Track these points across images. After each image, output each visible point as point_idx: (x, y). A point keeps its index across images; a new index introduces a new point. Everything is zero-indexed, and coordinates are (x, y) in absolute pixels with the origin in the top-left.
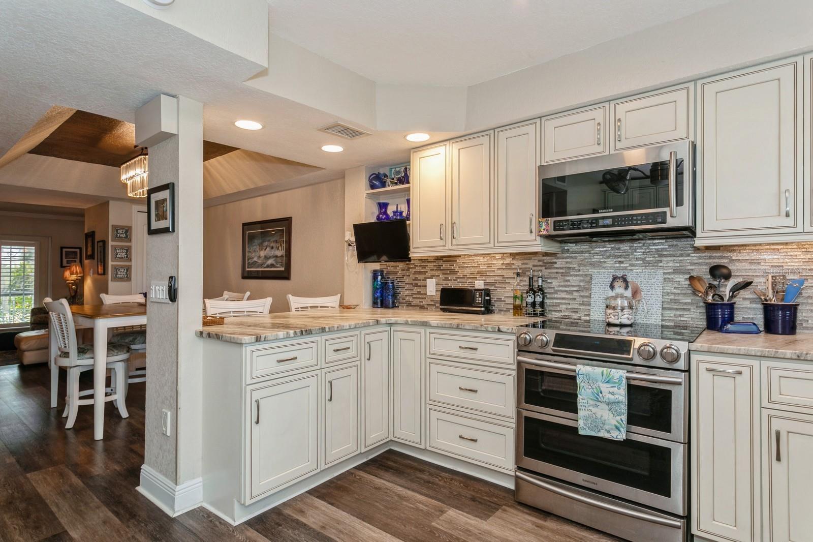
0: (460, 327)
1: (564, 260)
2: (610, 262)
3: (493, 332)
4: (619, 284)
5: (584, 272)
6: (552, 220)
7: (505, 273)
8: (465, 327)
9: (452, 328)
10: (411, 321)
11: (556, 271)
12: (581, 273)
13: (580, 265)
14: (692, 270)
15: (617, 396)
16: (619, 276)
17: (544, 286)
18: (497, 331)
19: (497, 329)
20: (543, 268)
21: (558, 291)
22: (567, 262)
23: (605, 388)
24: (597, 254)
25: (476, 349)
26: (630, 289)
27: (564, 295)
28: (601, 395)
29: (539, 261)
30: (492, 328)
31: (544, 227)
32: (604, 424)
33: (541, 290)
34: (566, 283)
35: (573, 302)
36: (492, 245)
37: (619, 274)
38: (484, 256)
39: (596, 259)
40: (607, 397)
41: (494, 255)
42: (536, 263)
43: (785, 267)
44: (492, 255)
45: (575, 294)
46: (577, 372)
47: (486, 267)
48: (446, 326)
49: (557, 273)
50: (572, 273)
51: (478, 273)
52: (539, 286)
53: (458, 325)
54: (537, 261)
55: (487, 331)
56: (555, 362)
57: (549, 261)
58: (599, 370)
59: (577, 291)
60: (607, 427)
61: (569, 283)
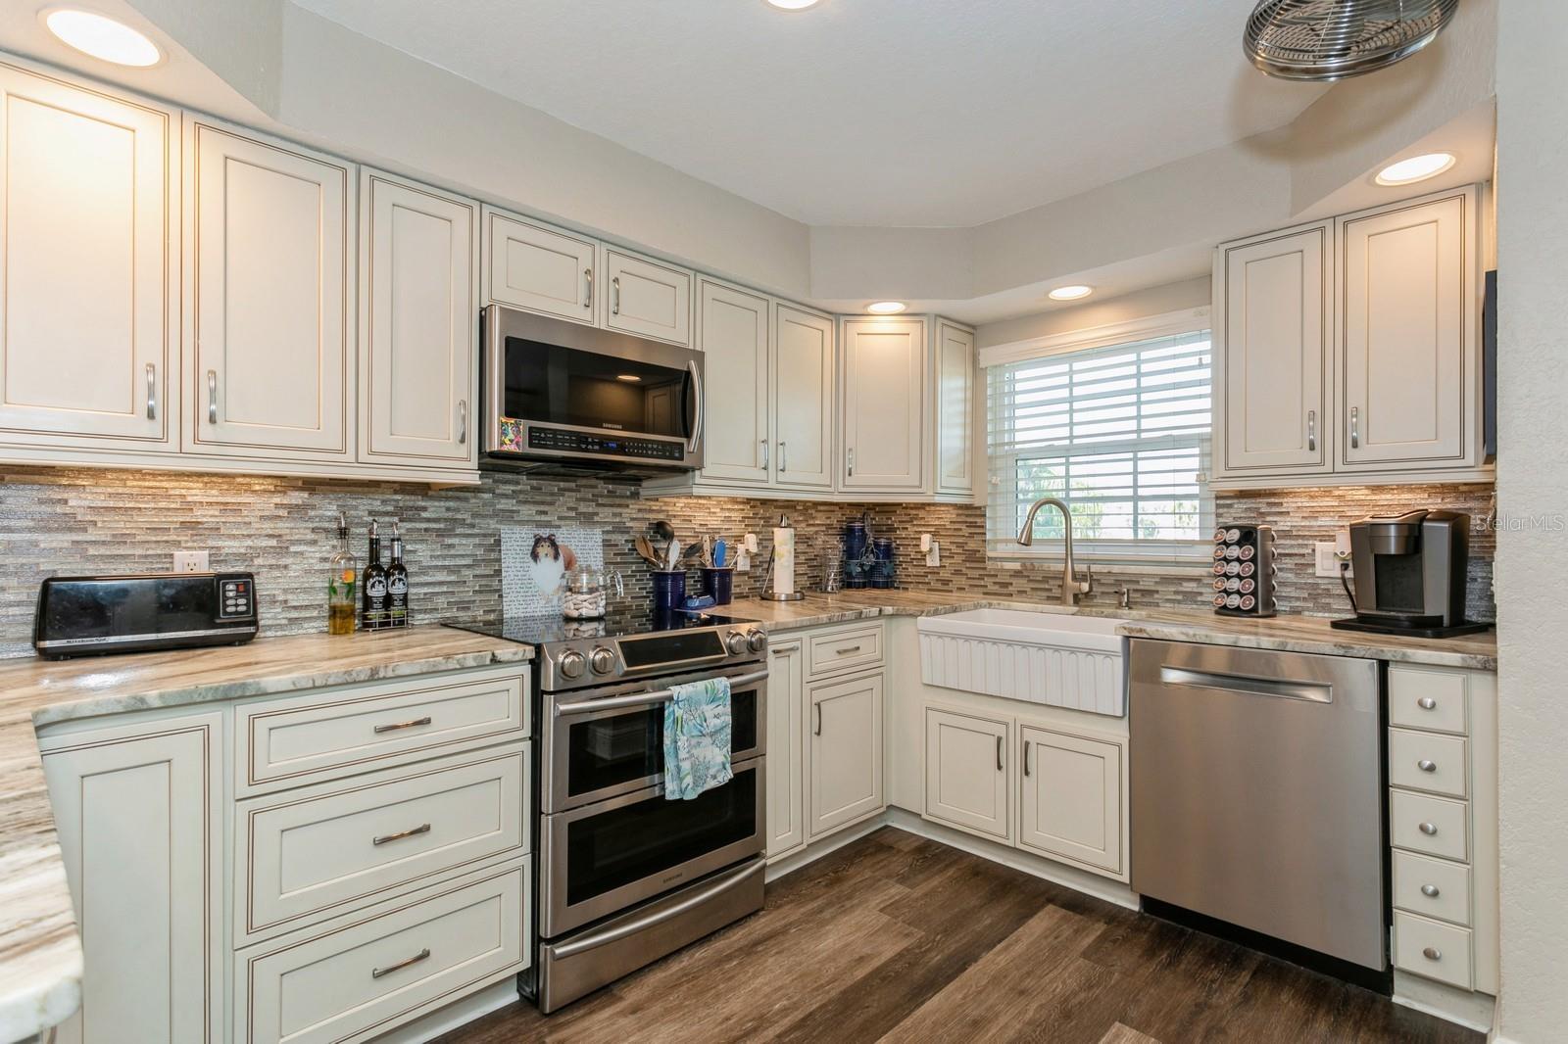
0: (381, 675)
1: (442, 504)
2: (527, 511)
3: (481, 667)
4: (544, 550)
5: (481, 528)
6: (525, 424)
7: (282, 527)
8: (399, 672)
9: (355, 682)
10: (161, 696)
11: (424, 525)
12: (476, 531)
13: (475, 515)
14: (632, 527)
15: (723, 718)
16: (544, 536)
17: (406, 558)
18: (488, 662)
19: (489, 657)
20: (396, 519)
21: (430, 567)
22: (448, 509)
23: (709, 710)
24: (506, 496)
25: (427, 721)
26: (561, 558)
27: (442, 577)
28: (705, 724)
29: (384, 502)
30: (475, 659)
31: (511, 436)
32: (708, 768)
33: (398, 566)
34: (446, 552)
35: (462, 589)
36: (350, 456)
37: (545, 533)
38: (206, 479)
39: (504, 504)
40: (712, 724)
41: (248, 480)
42: (377, 505)
43: (710, 526)
44: (239, 480)
45: (465, 572)
46: (675, 698)
47: (217, 513)
48: (331, 681)
49: (426, 530)
50: (458, 531)
51: (185, 525)
52: (393, 559)
53: (374, 672)
54: (379, 503)
55: (463, 669)
56: (623, 694)
57: (411, 504)
58: (701, 685)
59: (468, 566)
60: (712, 771)
61: (452, 552)
